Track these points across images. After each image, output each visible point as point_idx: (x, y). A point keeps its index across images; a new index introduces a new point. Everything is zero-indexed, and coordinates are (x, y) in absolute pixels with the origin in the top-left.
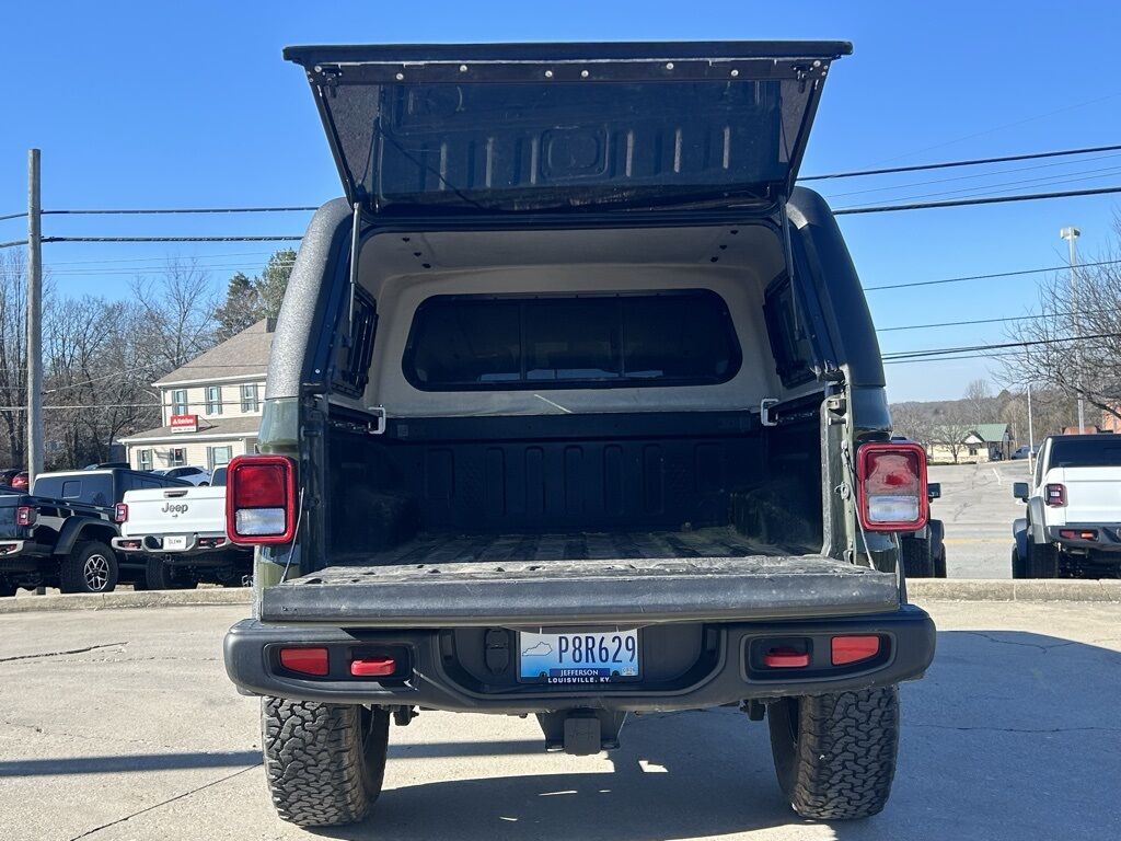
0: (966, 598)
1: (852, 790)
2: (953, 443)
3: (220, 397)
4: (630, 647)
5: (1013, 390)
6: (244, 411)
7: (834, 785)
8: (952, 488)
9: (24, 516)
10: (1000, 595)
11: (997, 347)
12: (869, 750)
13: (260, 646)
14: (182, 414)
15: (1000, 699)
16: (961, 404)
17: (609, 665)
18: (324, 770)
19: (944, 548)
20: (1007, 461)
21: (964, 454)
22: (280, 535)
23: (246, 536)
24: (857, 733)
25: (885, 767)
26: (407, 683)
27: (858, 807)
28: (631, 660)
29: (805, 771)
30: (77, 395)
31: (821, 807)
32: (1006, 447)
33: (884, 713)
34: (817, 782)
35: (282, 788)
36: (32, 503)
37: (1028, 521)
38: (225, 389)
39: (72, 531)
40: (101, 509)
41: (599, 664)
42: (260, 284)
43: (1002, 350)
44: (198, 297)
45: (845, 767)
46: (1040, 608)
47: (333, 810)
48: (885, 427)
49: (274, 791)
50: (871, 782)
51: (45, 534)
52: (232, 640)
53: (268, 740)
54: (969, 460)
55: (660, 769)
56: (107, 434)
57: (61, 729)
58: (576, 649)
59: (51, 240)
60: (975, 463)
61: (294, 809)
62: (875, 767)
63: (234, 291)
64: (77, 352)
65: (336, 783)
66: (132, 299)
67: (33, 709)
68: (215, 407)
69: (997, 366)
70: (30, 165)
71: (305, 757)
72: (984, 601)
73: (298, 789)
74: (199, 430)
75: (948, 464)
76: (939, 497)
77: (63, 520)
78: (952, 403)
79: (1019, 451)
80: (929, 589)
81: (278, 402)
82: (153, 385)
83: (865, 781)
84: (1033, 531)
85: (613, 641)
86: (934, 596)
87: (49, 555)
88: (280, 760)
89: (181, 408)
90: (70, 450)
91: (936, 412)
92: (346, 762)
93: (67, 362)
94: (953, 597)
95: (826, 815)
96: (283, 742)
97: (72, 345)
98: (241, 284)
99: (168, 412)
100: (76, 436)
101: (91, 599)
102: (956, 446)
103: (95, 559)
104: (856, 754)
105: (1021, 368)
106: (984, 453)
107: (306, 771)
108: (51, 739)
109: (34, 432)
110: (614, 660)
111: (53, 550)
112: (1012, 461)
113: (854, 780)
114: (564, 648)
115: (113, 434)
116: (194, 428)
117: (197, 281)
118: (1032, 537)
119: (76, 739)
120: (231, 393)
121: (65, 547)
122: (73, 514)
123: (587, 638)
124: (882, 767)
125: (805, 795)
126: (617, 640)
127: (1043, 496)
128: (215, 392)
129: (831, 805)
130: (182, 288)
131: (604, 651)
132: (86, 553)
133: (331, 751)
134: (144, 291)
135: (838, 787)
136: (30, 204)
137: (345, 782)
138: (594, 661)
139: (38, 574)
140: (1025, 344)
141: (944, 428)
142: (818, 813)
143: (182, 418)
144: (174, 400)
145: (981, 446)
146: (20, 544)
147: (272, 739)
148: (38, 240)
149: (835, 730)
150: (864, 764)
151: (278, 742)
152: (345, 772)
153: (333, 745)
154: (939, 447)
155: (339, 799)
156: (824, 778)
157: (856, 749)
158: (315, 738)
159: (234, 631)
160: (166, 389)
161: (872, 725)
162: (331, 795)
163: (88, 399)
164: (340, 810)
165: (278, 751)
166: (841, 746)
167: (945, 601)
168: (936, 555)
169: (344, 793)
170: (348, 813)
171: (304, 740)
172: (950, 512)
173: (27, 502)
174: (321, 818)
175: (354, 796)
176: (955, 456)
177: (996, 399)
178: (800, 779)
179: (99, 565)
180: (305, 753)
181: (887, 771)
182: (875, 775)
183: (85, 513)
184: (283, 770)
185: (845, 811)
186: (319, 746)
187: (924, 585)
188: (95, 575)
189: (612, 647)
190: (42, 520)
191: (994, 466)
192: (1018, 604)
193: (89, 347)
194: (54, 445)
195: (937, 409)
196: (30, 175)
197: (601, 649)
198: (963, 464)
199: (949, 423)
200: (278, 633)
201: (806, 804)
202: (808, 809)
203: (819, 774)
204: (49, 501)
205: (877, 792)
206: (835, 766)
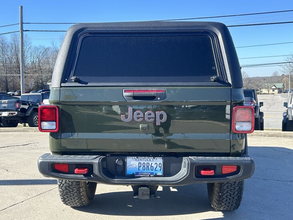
0: (268, 136)
1: (229, 203)
2: (268, 88)
4: (160, 166)
5: (285, 74)
7: (224, 202)
8: (267, 101)
9: (17, 105)
10: (278, 136)
11: (282, 63)
12: (234, 193)
13: (48, 163)
15: (276, 169)
16: (271, 78)
17: (154, 171)
18: (75, 193)
19: (263, 119)
20: (282, 93)
21: (271, 91)
22: (55, 130)
23: (44, 130)
24: (231, 188)
25: (239, 198)
26: (92, 175)
27: (231, 208)
28: (160, 170)
29: (215, 198)
30: (37, 71)
31: (220, 207)
32: (282, 89)
33: (239, 182)
34: (219, 201)
35: (63, 197)
36: (20, 102)
37: (287, 113)
39: (30, 109)
40: (39, 104)
41: (150, 171)
43: (283, 64)
45: (227, 197)
46: (289, 140)
47: (78, 203)
48: (242, 100)
49: (61, 198)
50: (235, 202)
51: (23, 110)
52: (40, 161)
53: (59, 184)
54: (272, 93)
55: (175, 190)
56: (45, 82)
57: (13, 170)
58: (143, 166)
59: (26, 31)
60: (274, 94)
61: (67, 203)
62: (236, 198)
64: (37, 61)
65: (79, 196)
66: (52, 46)
67: (8, 163)
69: (281, 68)
70: (20, 10)
71: (69, 189)
72: (273, 137)
73: (68, 198)
75: (266, 94)
76: (263, 106)
77: (28, 106)
78: (268, 77)
79: (286, 91)
80: (258, 134)
81: (54, 89)
83: (233, 201)
84: (288, 116)
85: (155, 164)
86: (259, 135)
87: (24, 116)
88: (62, 190)
90: (36, 86)
91: (264, 80)
92: (81, 191)
93: (35, 62)
94: (264, 136)
95: (221, 209)
96: (63, 185)
97: (36, 58)
100: (37, 82)
101: (33, 129)
102: (269, 89)
103: (36, 117)
104: (230, 194)
105: (288, 69)
106: (276, 91)
107: (70, 193)
108: (10, 174)
109: (22, 82)
110: (155, 170)
111: (25, 114)
112: (284, 93)
113: (229, 201)
114: (140, 166)
115: (47, 81)
118: (288, 118)
119: (16, 174)
121: (29, 113)
122: (31, 105)
123: (147, 163)
124: (238, 197)
125: (215, 204)
126: (156, 164)
127: (292, 107)
129: (223, 207)
131: (152, 167)
132: (34, 115)
133: (77, 188)
134: (54, 44)
135: (225, 203)
136: (20, 21)
137: (81, 196)
138: (149, 170)
139: (22, 120)
140: (289, 63)
141: (266, 84)
142: (219, 209)
145: (276, 89)
146: (16, 113)
147: (60, 184)
148: (22, 31)
149: (224, 187)
150: (233, 197)
151: (62, 184)
152: (81, 193)
153: (77, 186)
154: (264, 89)
155: (80, 200)
156: (221, 200)
157: (230, 192)
158: (72, 184)
159: (41, 158)
161: (235, 186)
162: (77, 199)
163: (40, 73)
164: (80, 203)
165: (62, 187)
166: (226, 191)
167: (262, 137)
168: (261, 121)
169: (81, 199)
170: (83, 204)
171: (69, 184)
172: (266, 108)
173: (18, 101)
174: (76, 205)
175: (84, 200)
176: (269, 92)
177: (281, 76)
178: (214, 199)
179: (37, 119)
180: (70, 188)
181: (240, 198)
182: (236, 200)
183: (34, 104)
184: (63, 192)
185: (227, 209)
186: (74, 186)
187: (256, 132)
188: (37, 121)
189: (155, 166)
190: (22, 106)
191: (279, 95)
192: (283, 139)
193: (40, 59)
194: (32, 84)
195: (264, 79)
196: (20, 13)
197: (151, 167)
198: (271, 94)
199: (267, 83)
200: (53, 159)
201: (215, 206)
202: (216, 208)
203: (219, 199)
204: (25, 102)
205: (236, 204)
206: (224, 197)
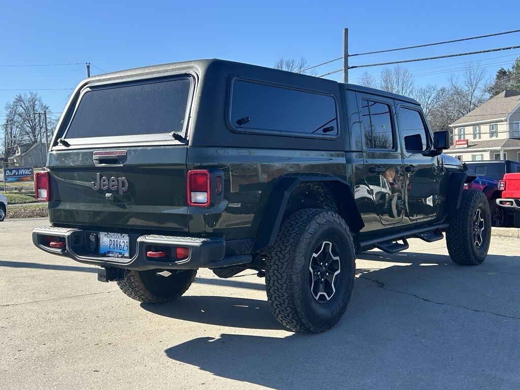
1: (286, 318)
3: (480, 130)
4: (127, 245)
6: (491, 137)
7: (278, 314)
14: (462, 139)
24: (278, 293)
27: (295, 326)
28: (127, 250)
33: (288, 286)
38: (482, 127)
41: (119, 250)
42: (510, 73)
44: (480, 82)
45: (278, 307)
50: (291, 316)
59: (352, 67)
62: (289, 309)
63: (498, 78)
68: (478, 135)
70: (344, 35)
74: (469, 146)
82: (449, 126)
83: (288, 315)
85: (123, 243)
89: (462, 136)
98: (502, 73)
99: (456, 138)
104: (280, 302)
110: (123, 250)
113: (284, 313)
114: (111, 244)
116: (466, 146)
117: (480, 74)
120: (485, 129)
123: (116, 241)
124: (291, 309)
128: (477, 128)
129: (284, 323)
130: (472, 78)
131: (120, 246)
134: (454, 81)
135: (280, 315)
136: (343, 53)
143: (462, 141)
144: (459, 132)
148: (347, 68)
150: (285, 307)
157: (279, 300)
160: (455, 127)
166: (274, 298)
182: (291, 313)
205: (297, 321)
206: (275, 306)
